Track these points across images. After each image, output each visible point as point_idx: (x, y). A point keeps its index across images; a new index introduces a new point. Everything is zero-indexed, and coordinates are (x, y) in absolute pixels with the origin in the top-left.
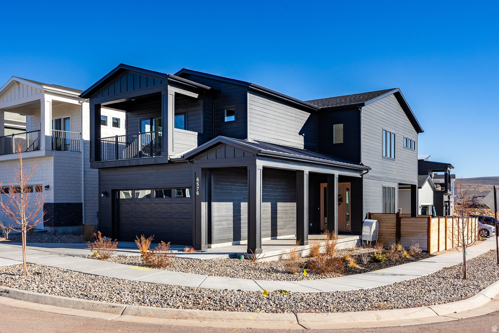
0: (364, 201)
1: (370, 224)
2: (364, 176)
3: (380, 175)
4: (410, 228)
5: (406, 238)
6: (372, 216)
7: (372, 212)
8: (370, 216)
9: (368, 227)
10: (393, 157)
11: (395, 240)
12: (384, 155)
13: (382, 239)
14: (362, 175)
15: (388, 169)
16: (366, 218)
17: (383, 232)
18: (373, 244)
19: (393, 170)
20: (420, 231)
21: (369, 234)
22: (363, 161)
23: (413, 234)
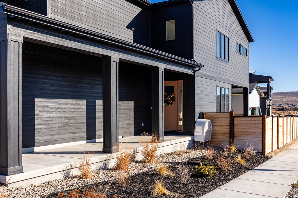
0: (196, 100)
1: (203, 124)
2: (196, 73)
3: (214, 75)
4: (244, 127)
5: (240, 138)
6: (205, 116)
7: (205, 111)
8: (203, 115)
9: (200, 127)
10: (227, 59)
11: (229, 140)
12: (218, 56)
13: (215, 140)
14: (194, 73)
15: (223, 70)
16: (199, 118)
17: (217, 132)
18: (206, 145)
19: (227, 71)
20: (254, 131)
21: (201, 134)
22: (195, 58)
23: (247, 134)
